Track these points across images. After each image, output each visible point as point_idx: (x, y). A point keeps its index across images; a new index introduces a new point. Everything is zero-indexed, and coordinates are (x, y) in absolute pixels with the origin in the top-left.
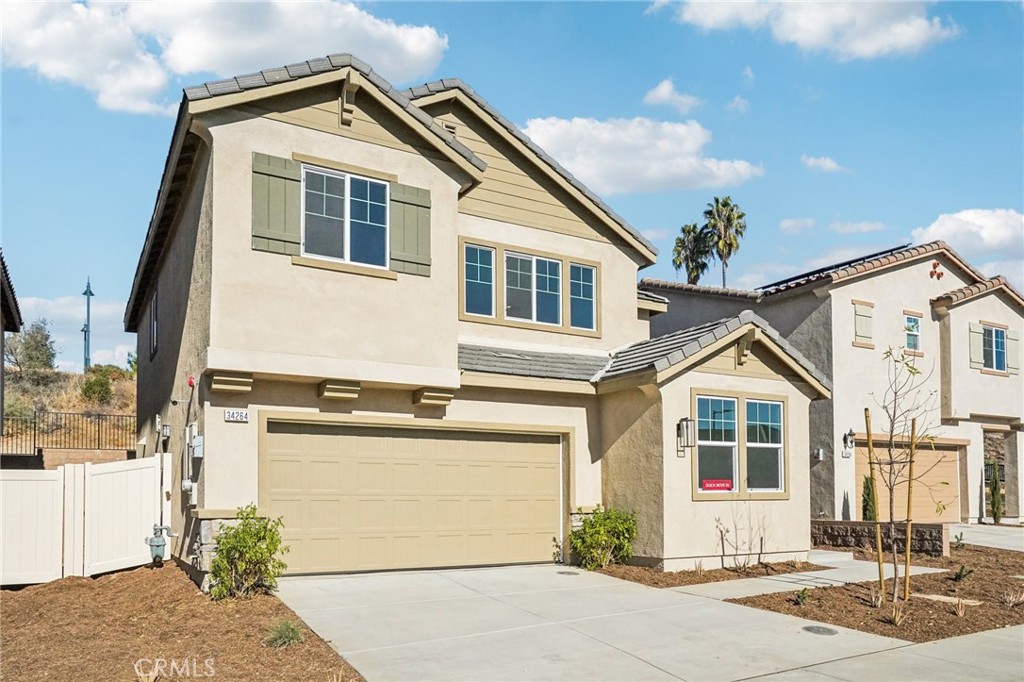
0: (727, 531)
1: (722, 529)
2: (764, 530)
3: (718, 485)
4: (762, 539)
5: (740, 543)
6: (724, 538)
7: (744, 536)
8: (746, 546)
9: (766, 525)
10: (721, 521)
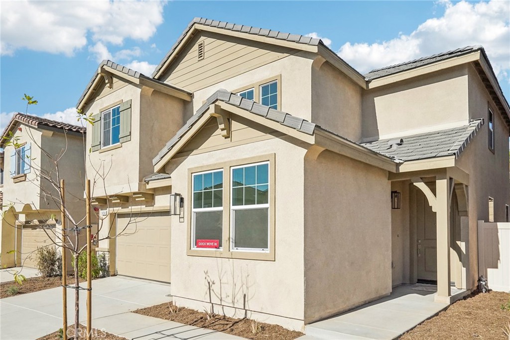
0: (213, 283)
1: (209, 281)
2: (248, 288)
3: (208, 244)
4: (245, 295)
5: (223, 296)
6: (211, 288)
7: (228, 290)
8: (230, 300)
9: (249, 284)
10: (209, 274)
